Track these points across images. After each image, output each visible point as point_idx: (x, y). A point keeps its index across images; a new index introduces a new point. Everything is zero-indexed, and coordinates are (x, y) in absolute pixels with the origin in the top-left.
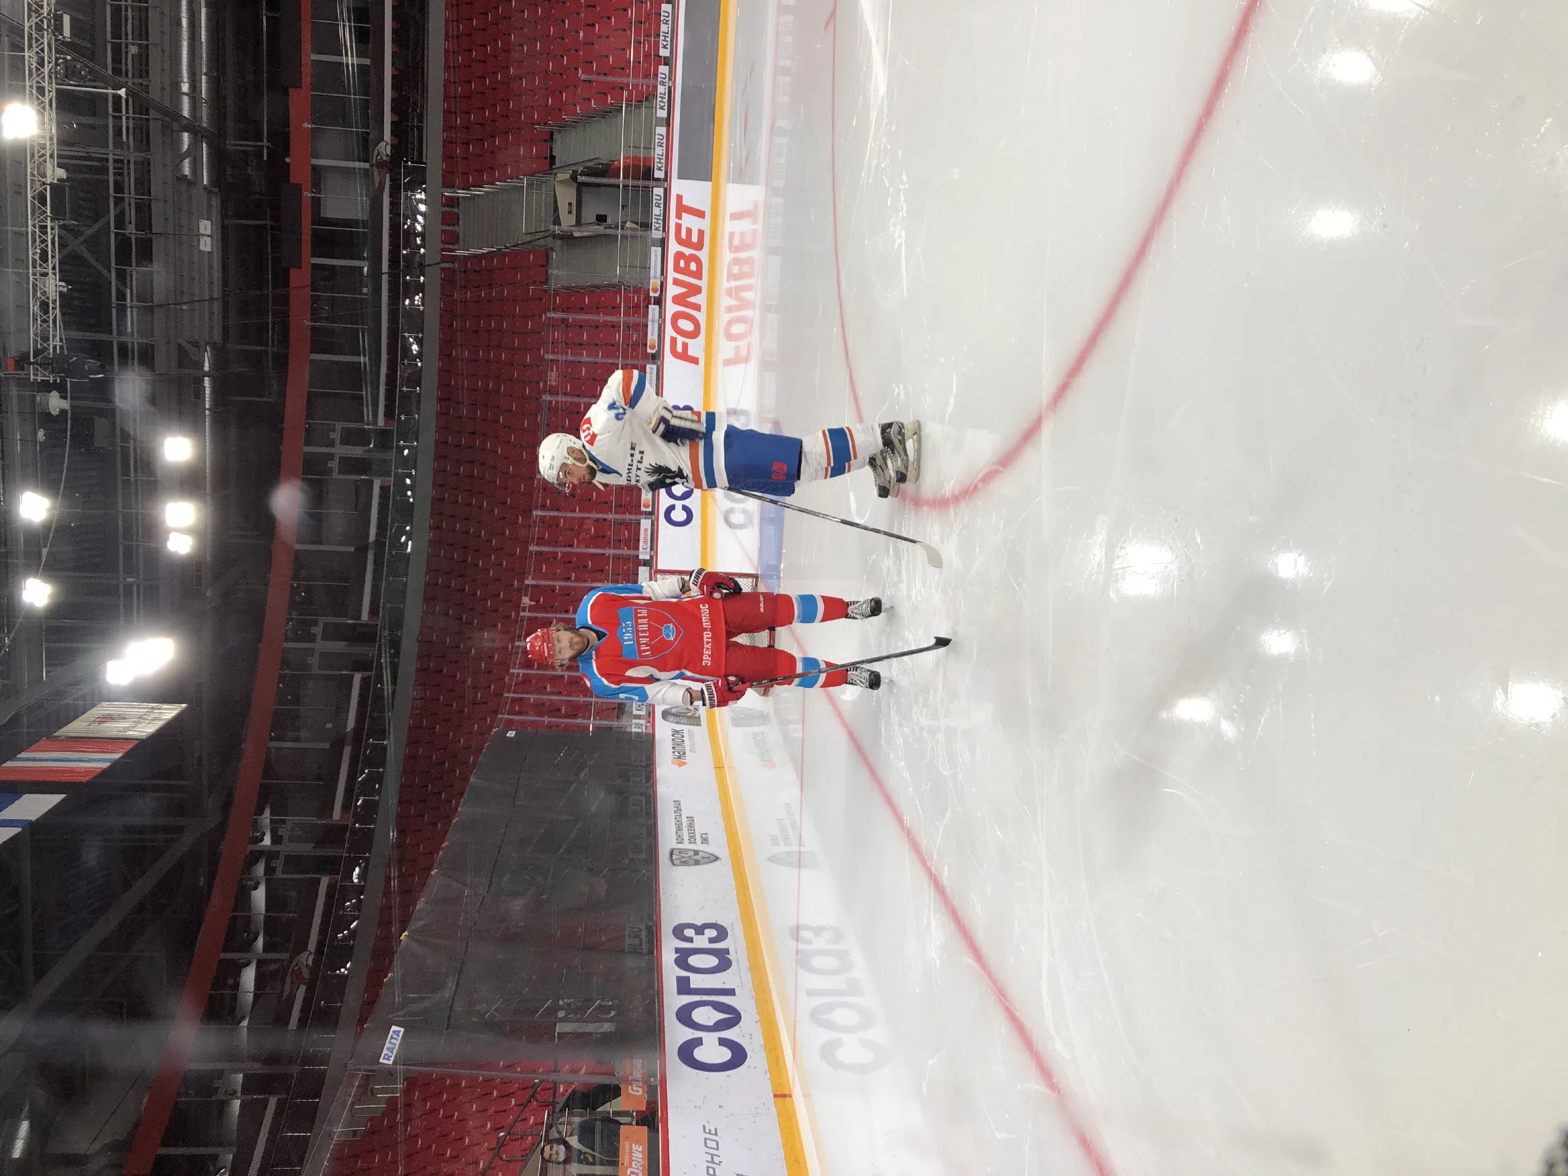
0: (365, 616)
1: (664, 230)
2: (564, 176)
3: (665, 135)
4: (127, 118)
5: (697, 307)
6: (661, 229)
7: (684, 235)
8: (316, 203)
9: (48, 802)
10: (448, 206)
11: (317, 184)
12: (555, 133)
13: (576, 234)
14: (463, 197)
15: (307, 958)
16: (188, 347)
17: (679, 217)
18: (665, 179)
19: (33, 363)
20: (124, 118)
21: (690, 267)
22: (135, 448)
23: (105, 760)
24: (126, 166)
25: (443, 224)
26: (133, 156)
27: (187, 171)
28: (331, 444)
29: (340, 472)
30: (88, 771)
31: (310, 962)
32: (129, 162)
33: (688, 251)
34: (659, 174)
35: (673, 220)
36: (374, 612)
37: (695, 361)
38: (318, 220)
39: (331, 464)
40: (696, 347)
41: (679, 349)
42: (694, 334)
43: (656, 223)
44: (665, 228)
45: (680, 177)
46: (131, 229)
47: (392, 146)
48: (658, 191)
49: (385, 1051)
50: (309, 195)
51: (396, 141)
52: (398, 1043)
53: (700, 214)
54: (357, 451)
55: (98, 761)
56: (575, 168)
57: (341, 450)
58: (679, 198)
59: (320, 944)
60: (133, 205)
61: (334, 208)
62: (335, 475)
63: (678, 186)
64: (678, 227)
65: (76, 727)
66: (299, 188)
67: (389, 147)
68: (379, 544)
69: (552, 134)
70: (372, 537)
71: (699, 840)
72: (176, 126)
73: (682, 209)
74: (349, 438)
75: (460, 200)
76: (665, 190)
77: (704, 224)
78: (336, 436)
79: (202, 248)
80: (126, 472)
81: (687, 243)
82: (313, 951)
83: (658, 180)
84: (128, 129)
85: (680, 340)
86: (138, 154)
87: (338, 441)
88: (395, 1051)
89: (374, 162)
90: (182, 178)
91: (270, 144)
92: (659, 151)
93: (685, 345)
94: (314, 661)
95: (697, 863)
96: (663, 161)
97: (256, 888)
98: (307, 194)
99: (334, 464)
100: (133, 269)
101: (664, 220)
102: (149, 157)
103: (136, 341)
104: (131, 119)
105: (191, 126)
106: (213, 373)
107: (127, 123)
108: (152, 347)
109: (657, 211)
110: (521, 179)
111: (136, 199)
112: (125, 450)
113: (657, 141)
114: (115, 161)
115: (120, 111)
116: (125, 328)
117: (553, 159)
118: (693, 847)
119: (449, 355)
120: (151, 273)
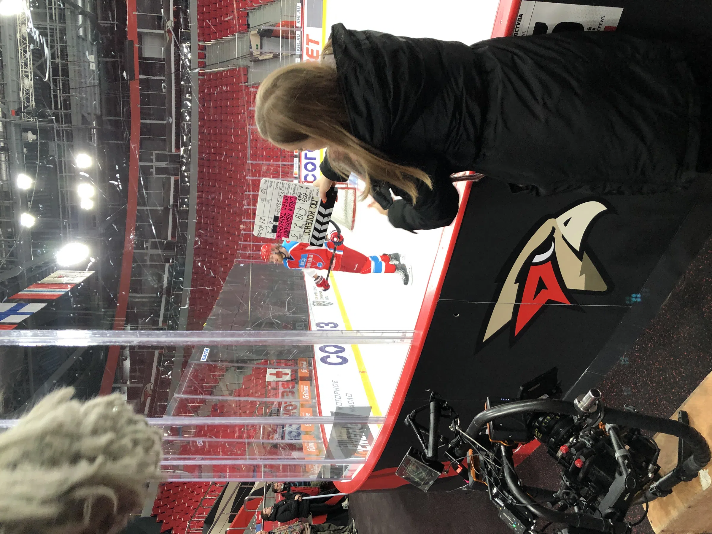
0: (169, 238)
1: (301, 50)
2: (254, 32)
3: (301, 6)
4: (55, 9)
6: (300, 50)
7: (310, 53)
8: (140, 49)
9: (40, 306)
10: (201, 50)
11: (140, 41)
12: (249, 13)
13: (260, 59)
14: (208, 46)
15: (150, 386)
16: (86, 115)
17: (308, 44)
18: (301, 27)
19: (23, 112)
20: (53, 9)
22: (64, 161)
23: (63, 291)
24: (55, 32)
25: (199, 58)
26: (57, 26)
27: (81, 33)
28: (152, 161)
29: (156, 174)
30: (54, 295)
31: (152, 387)
32: (56, 30)
34: (298, 25)
35: (305, 46)
36: (173, 236)
38: (141, 57)
39: (151, 170)
43: (298, 47)
44: (302, 50)
45: (308, 26)
46: (58, 60)
47: (174, 23)
49: (202, 357)
50: (137, 46)
51: (176, 20)
52: (207, 354)
53: (317, 43)
54: (163, 164)
55: (59, 292)
57: (156, 164)
58: (308, 35)
59: (156, 379)
60: (59, 49)
61: (148, 53)
62: (154, 175)
63: (308, 30)
64: (307, 49)
65: (47, 279)
66: (132, 43)
67: (173, 23)
68: (175, 205)
69: (248, 13)
70: (171, 202)
71: (325, 298)
72: (77, 12)
73: (309, 41)
74: (159, 158)
75: (207, 47)
76: (301, 32)
77: (319, 47)
78: (153, 157)
79: (91, 68)
80: (61, 172)
81: (311, 56)
82: (153, 383)
83: (298, 27)
84: (55, 14)
86: (61, 25)
87: (154, 160)
88: (206, 357)
89: (166, 30)
90: (79, 37)
91: (117, 23)
92: (298, 14)
94: (147, 258)
95: (324, 305)
96: (300, 19)
98: (136, 46)
99: (153, 170)
100: (60, 78)
101: (301, 46)
102: (65, 26)
103: (63, 112)
104: (57, 10)
105: (83, 13)
106: (98, 127)
107: (55, 11)
108: (70, 115)
109: (298, 42)
110: (234, 35)
111: (60, 46)
112: (60, 162)
113: (297, 10)
114: (51, 29)
115: (51, 5)
116: (58, 106)
117: (249, 25)
118: (322, 300)
119: (203, 119)
120: (68, 80)
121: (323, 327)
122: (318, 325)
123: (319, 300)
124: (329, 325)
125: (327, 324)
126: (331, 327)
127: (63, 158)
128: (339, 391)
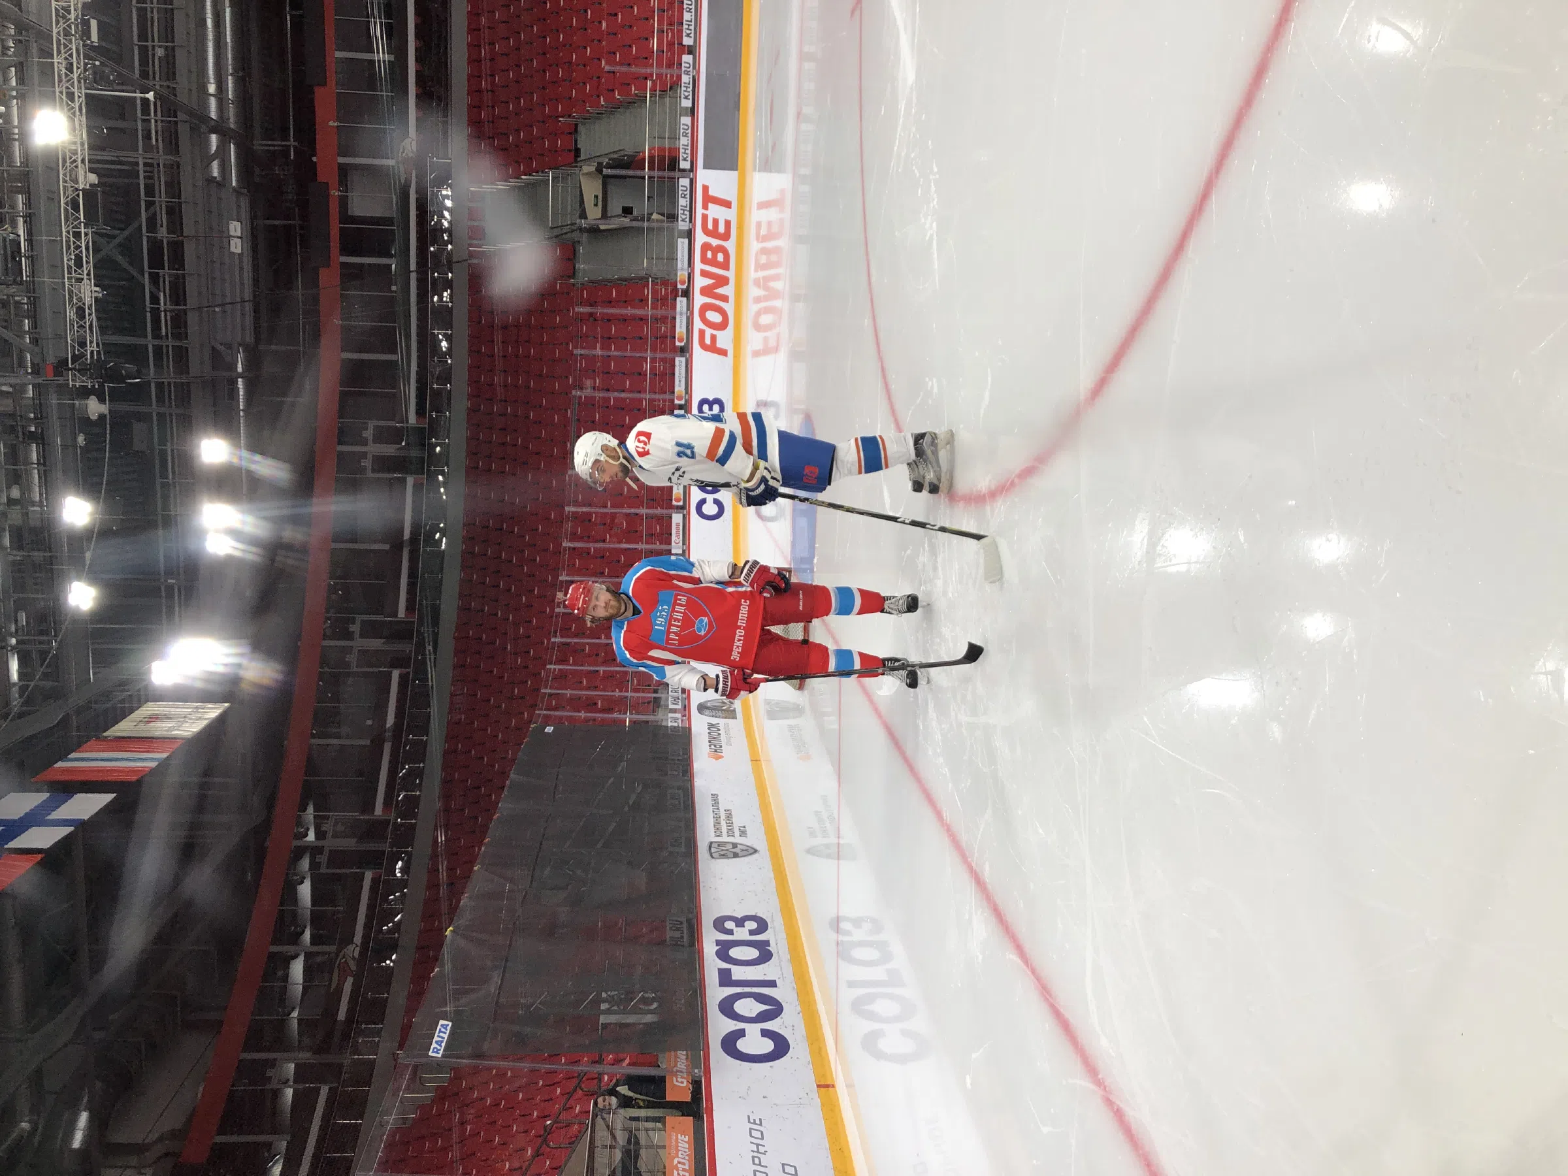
0: (402, 613)
1: (690, 221)
2: (589, 168)
3: (690, 125)
4: (156, 121)
5: (725, 299)
6: (688, 220)
7: (710, 226)
8: (344, 202)
10: (475, 202)
11: (344, 184)
12: (579, 125)
13: (602, 227)
14: (489, 193)
15: (353, 950)
16: (221, 348)
17: (705, 207)
18: (691, 170)
19: (71, 369)
20: (153, 121)
21: (717, 257)
22: (172, 451)
23: (152, 759)
24: (156, 169)
25: (469, 220)
26: (161, 158)
27: (216, 173)
28: (364, 443)
29: (374, 471)
30: (137, 770)
31: (356, 955)
32: (158, 165)
33: (715, 242)
34: (684, 165)
35: (699, 211)
36: (410, 608)
37: (724, 353)
38: (346, 218)
39: (363, 463)
40: (724, 339)
41: (708, 341)
42: (723, 326)
43: (683, 215)
44: (692, 219)
45: (706, 167)
46: (163, 233)
47: (417, 142)
48: (684, 182)
49: (434, 1045)
50: (337, 194)
51: (421, 138)
52: (446, 1036)
53: (727, 204)
54: (389, 450)
55: (147, 761)
56: (600, 160)
57: (375, 449)
58: (706, 188)
59: (366, 938)
60: (164, 208)
61: (361, 206)
62: (368, 474)
63: (704, 176)
64: (705, 217)
65: (124, 727)
66: (326, 187)
67: (414, 143)
68: (414, 542)
69: (576, 125)
70: (407, 536)
71: (737, 833)
72: (204, 128)
73: (708, 199)
74: (381, 437)
75: (487, 196)
76: (691, 180)
77: (730, 214)
78: (368, 434)
79: (233, 249)
80: (164, 475)
81: (713, 233)
82: (359, 944)
83: (684, 170)
84: (157, 132)
85: (709, 332)
86: (168, 157)
87: (370, 440)
88: (443, 1045)
89: (400, 159)
90: (211, 180)
91: (296, 144)
92: (685, 141)
93: (713, 338)
94: (352, 658)
95: (736, 855)
96: (688, 151)
97: (302, 882)
98: (335, 193)
99: (367, 463)
100: (166, 273)
101: (691, 211)
102: (178, 160)
103: (171, 342)
104: (159, 122)
105: (219, 128)
106: (246, 374)
107: (156, 126)
108: (187, 349)
109: (683, 202)
110: (546, 172)
111: (167, 202)
112: (163, 454)
113: (682, 131)
114: (145, 165)
115: (149, 115)
116: (160, 329)
117: (577, 151)
118: (731, 840)
119: (479, 351)
120: (184, 276)
121: (731, 932)
122: (719, 924)
123: (725, 838)
124: (747, 923)
125: (740, 922)
126: (752, 932)
127: (169, 444)
128: (764, 1153)
